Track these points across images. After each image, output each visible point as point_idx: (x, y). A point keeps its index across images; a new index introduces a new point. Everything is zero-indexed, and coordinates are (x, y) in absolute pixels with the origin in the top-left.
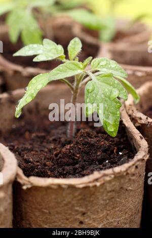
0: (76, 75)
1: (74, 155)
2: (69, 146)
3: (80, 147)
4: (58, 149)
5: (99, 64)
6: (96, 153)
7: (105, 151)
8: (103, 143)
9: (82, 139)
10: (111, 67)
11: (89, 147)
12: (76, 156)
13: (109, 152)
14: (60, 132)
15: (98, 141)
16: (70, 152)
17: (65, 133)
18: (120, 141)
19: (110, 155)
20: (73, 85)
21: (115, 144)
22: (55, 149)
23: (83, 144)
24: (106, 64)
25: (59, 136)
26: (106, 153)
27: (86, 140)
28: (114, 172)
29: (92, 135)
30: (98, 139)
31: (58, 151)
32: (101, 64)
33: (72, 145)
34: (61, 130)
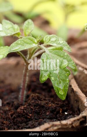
0: (29, 49)
1: (27, 114)
2: (23, 107)
3: (32, 108)
4: (12, 110)
5: (50, 40)
6: (45, 113)
7: (52, 112)
8: (50, 105)
9: (33, 101)
10: (59, 43)
11: (39, 108)
12: (29, 116)
13: (55, 113)
14: (13, 97)
15: (46, 103)
16: (24, 112)
17: (17, 98)
18: (63, 104)
19: (56, 115)
20: (26, 58)
21: (60, 106)
22: (10, 110)
23: (35, 106)
24: (56, 40)
25: (12, 100)
26: (53, 113)
27: (37, 102)
28: (61, 123)
29: (41, 98)
30: (46, 102)
31: (13, 112)
32: (51, 40)
33: (25, 106)
34: (13, 95)
